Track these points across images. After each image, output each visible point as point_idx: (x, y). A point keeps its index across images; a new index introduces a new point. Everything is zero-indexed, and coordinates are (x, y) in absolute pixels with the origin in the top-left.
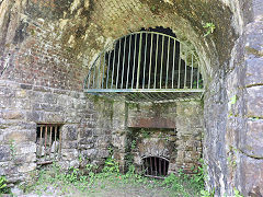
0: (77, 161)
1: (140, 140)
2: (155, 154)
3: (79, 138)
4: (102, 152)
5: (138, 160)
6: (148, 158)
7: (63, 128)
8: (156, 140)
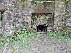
0: (13, 31)
1: (35, 19)
2: (42, 24)
3: (13, 19)
4: (21, 25)
5: (35, 27)
6: (39, 26)
7: (5, 13)
8: (43, 18)
